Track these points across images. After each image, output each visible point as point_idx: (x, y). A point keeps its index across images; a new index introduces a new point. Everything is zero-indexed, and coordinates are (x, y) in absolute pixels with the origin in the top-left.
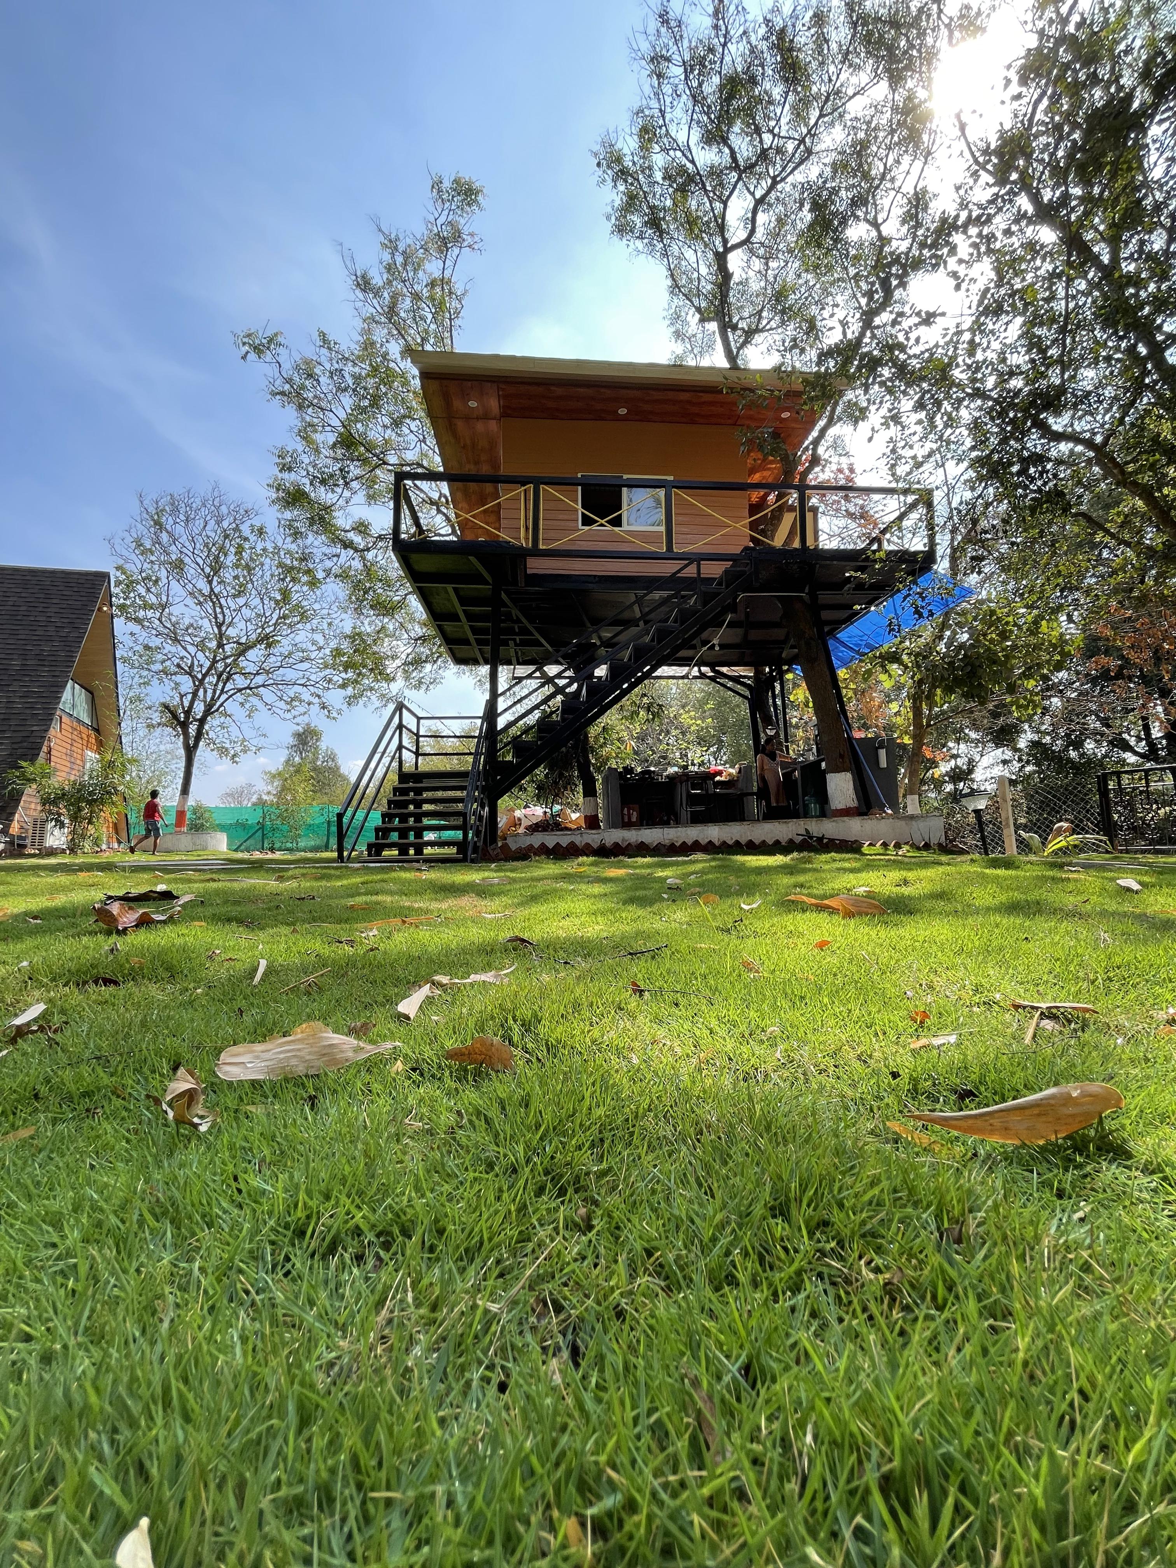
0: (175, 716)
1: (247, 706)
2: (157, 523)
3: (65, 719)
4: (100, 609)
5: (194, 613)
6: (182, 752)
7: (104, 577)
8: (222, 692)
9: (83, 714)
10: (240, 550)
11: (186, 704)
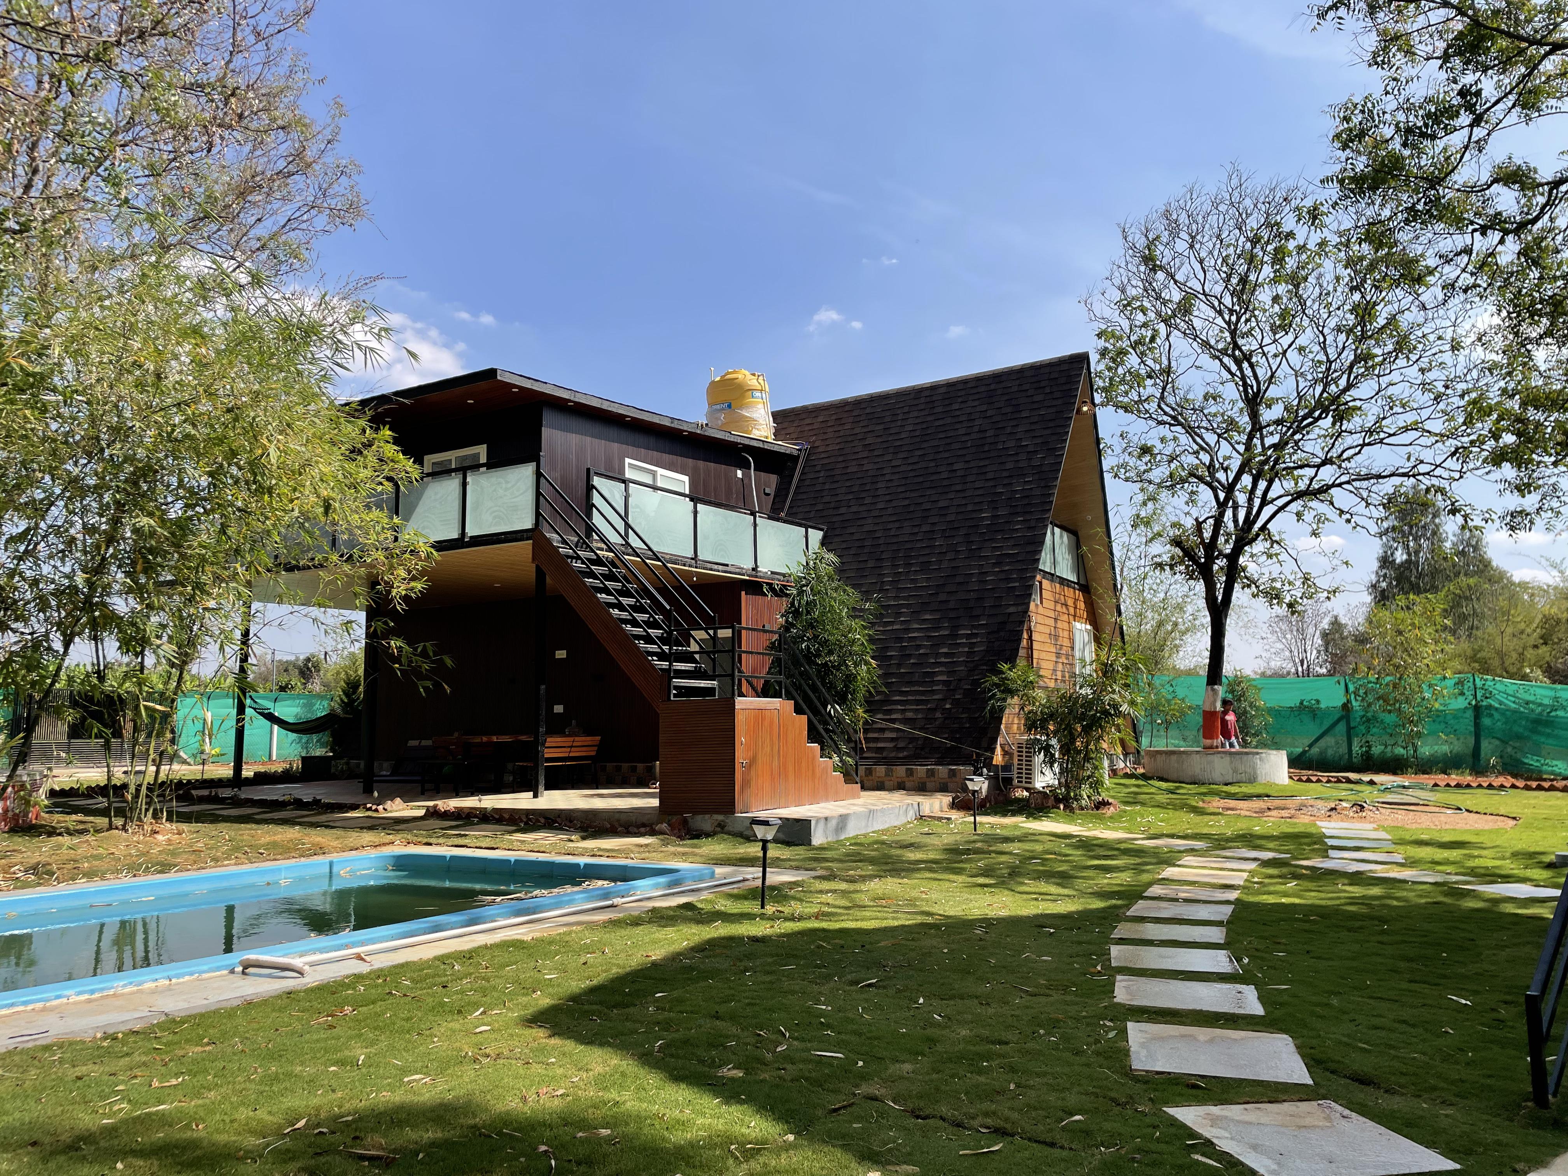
0: (1193, 558)
1: (1308, 516)
2: (1149, 260)
3: (1046, 584)
4: (1079, 411)
5: (1209, 378)
6: (1206, 619)
7: (1082, 359)
8: (1264, 502)
9: (1066, 570)
10: (1279, 257)
11: (1207, 535)
